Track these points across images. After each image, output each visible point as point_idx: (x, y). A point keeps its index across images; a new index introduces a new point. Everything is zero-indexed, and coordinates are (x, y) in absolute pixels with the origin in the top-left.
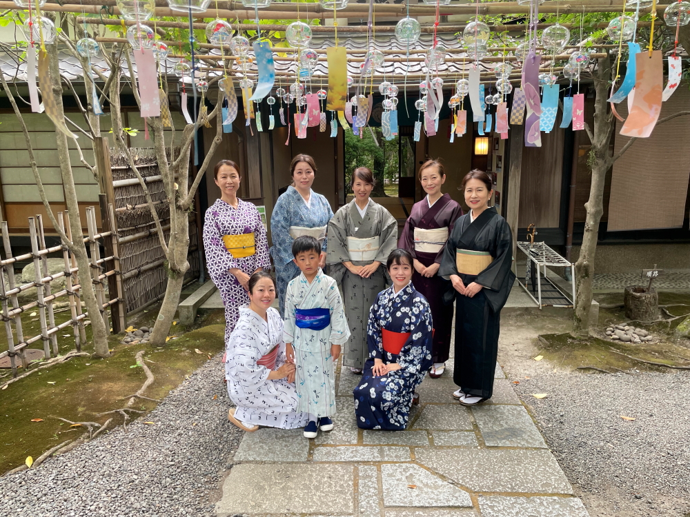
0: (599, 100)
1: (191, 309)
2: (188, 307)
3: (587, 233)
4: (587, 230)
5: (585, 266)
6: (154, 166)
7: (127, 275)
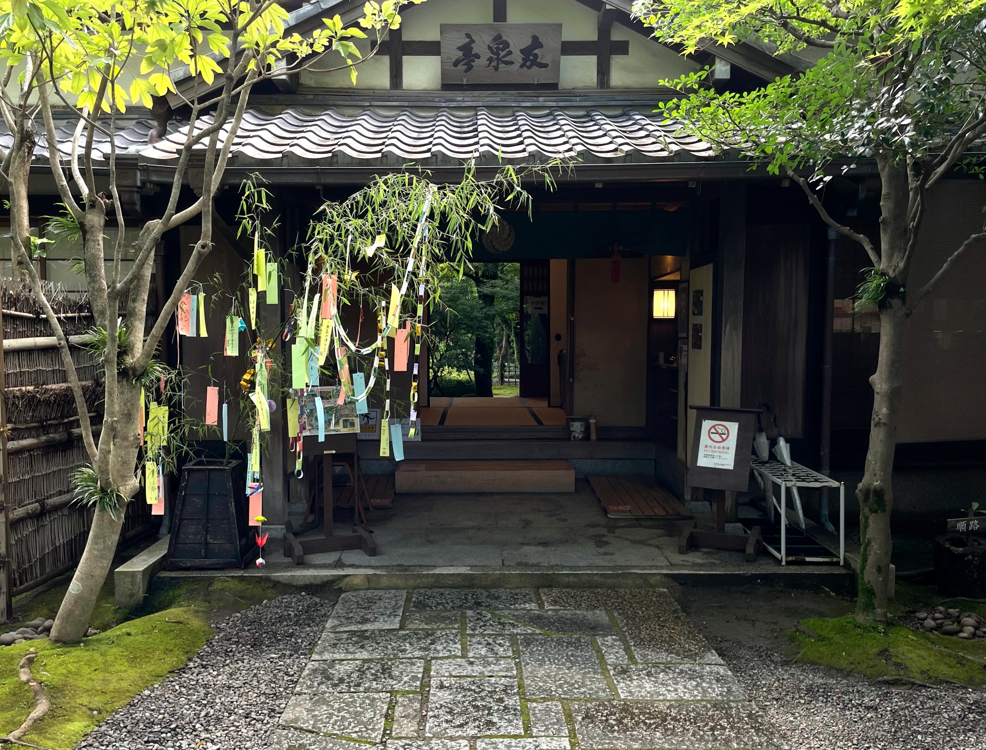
0: (888, 194)
1: (140, 576)
2: (133, 574)
3: (877, 429)
4: (877, 424)
5: (875, 491)
6: (85, 317)
7: (20, 512)
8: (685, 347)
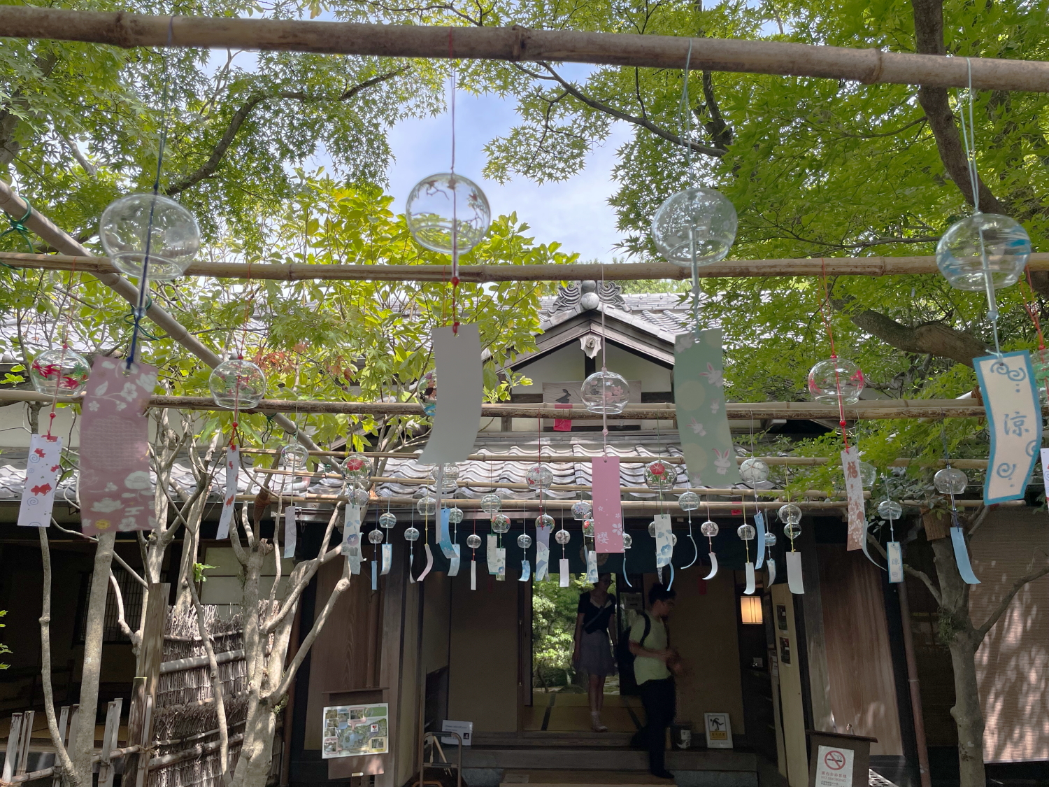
3: (965, 763)
4: (964, 758)
8: (774, 659)
